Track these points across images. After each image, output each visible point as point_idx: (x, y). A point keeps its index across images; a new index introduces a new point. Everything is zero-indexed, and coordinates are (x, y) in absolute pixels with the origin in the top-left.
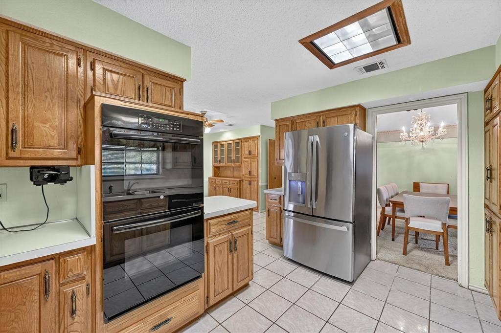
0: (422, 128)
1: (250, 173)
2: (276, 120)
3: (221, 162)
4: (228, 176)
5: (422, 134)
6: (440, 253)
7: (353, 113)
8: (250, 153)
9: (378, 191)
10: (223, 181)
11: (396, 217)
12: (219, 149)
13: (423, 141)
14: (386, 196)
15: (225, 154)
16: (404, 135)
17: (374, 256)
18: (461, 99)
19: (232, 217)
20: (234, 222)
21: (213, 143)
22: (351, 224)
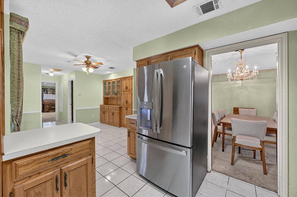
0: (241, 71)
1: (127, 102)
2: (137, 61)
3: (108, 94)
4: (114, 104)
5: (242, 74)
6: (257, 161)
7: (193, 52)
8: (127, 88)
9: (213, 115)
10: (110, 108)
11: (225, 134)
12: (107, 85)
13: (242, 80)
14: (217, 118)
15: (111, 89)
16: (229, 76)
17: (209, 168)
18: (282, 38)
19: (60, 150)
20: (64, 156)
21: (104, 81)
22: (189, 149)
